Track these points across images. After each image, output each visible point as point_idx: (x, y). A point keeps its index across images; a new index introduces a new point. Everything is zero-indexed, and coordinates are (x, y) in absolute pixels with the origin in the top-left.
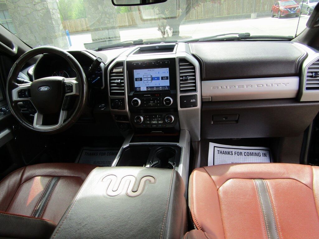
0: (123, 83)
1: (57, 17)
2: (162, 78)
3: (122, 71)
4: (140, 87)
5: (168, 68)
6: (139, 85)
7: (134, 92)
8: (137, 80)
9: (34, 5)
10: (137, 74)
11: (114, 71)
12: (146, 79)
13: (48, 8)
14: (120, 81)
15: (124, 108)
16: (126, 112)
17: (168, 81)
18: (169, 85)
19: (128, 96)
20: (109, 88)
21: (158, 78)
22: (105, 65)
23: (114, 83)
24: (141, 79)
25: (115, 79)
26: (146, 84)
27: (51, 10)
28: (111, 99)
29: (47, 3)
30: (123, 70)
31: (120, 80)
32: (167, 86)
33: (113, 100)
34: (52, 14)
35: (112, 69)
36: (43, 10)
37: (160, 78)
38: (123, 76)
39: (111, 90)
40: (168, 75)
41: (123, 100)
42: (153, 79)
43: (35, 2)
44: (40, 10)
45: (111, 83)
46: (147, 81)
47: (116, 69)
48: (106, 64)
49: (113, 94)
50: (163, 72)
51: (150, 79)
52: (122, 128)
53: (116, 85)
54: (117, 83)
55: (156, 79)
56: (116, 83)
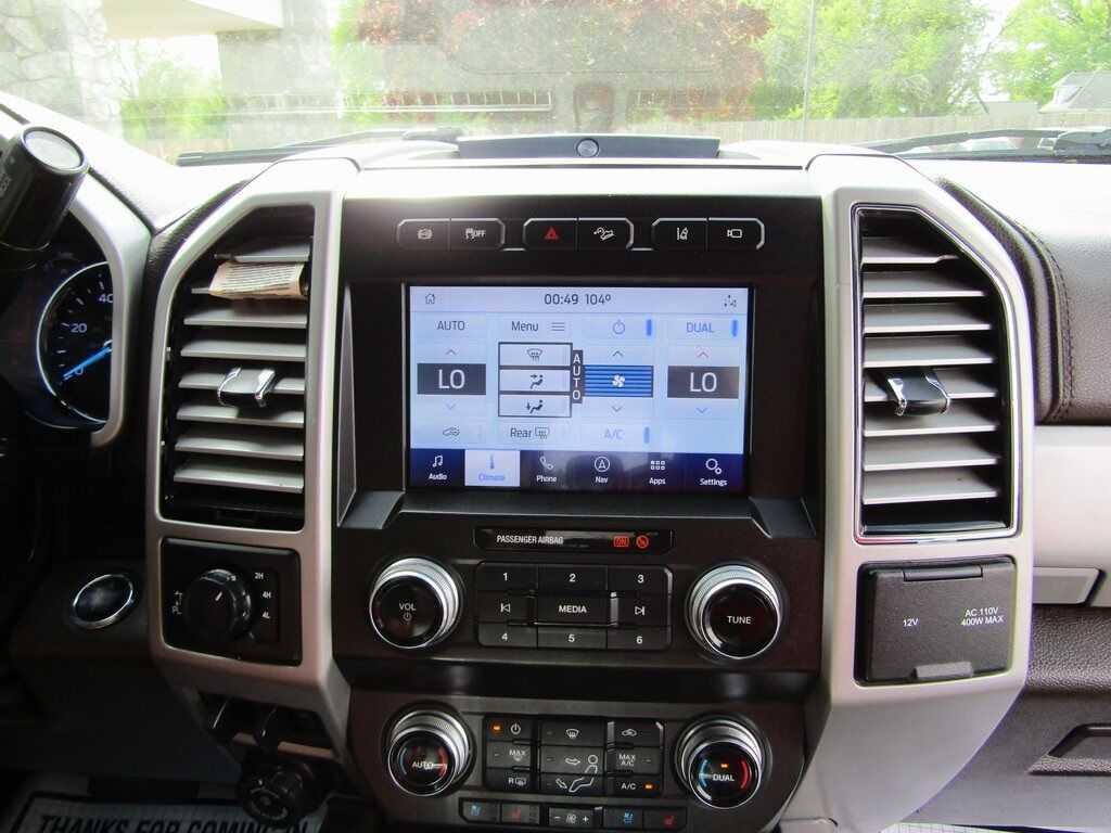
0: (296, 402)
1: (107, 112)
2: (681, 382)
3: (295, 291)
4: (461, 453)
5: (740, 295)
6: (455, 432)
7: (397, 496)
8: (432, 377)
9: (21, 59)
10: (441, 326)
11: (223, 283)
12: (523, 380)
13: (72, 72)
14: (275, 380)
15: (289, 647)
16: (312, 689)
17: (735, 407)
18: (735, 446)
19: (338, 534)
20: (159, 444)
21: (638, 380)
22: (152, 231)
23: (208, 397)
24: (474, 379)
25: (223, 366)
26: (521, 425)
27: (84, 84)
28: (165, 545)
29: (71, 58)
30: (306, 278)
31: (266, 375)
32: (723, 459)
33: (186, 564)
34: (90, 97)
35: (203, 268)
36: (52, 80)
37: (661, 382)
38: (298, 337)
39: (174, 460)
40: (733, 352)
41: (287, 568)
42: (587, 379)
43: (25, 49)
44: (40, 79)
45: (177, 397)
46: (534, 400)
47: (243, 272)
48: (158, 225)
49: (188, 501)
50: (691, 328)
51: (561, 380)
52: (267, 802)
53: (227, 414)
54: (243, 402)
55: (619, 381)
56: (230, 399)
